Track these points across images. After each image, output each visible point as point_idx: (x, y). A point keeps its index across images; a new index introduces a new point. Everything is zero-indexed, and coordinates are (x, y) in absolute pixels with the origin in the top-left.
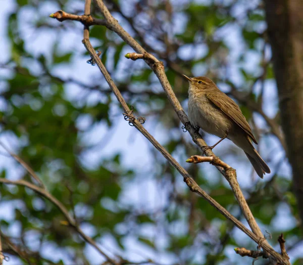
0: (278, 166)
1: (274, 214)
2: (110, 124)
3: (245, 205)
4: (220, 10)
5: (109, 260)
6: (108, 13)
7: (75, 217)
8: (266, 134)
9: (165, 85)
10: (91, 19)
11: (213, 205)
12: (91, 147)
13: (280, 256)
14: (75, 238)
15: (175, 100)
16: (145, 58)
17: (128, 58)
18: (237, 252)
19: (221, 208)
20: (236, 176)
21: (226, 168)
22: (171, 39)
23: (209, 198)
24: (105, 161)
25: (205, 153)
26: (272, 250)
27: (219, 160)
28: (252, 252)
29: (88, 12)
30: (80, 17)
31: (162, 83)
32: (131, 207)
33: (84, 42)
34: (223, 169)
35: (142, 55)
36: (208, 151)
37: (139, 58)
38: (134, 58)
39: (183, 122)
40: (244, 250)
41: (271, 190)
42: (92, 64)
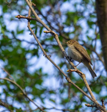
0: (102, 72)
1: (101, 90)
2: (38, 57)
3: (89, 88)
4: (79, 14)
5: (38, 108)
6: (37, 16)
7: (25, 92)
8: (97, 60)
9: (58, 42)
10: (31, 18)
11: (77, 88)
12: (31, 65)
13: (102, 107)
14: (26, 99)
15: (62, 48)
16: (51, 33)
17: (45, 32)
18: (86, 105)
19: (80, 89)
20: (85, 77)
21: (81, 74)
22: (61, 24)
23: (75, 85)
24: (36, 71)
25: (73, 68)
26: (99, 104)
27: (79, 71)
28: (92, 105)
29: (30, 15)
30: (27, 17)
31: (57, 42)
32: (47, 88)
33: (28, 27)
34: (80, 74)
35: (50, 31)
36: (75, 67)
37: (48, 33)
38: (47, 33)
39: (65, 57)
40: (88, 104)
41: (99, 81)
42: (31, 35)
